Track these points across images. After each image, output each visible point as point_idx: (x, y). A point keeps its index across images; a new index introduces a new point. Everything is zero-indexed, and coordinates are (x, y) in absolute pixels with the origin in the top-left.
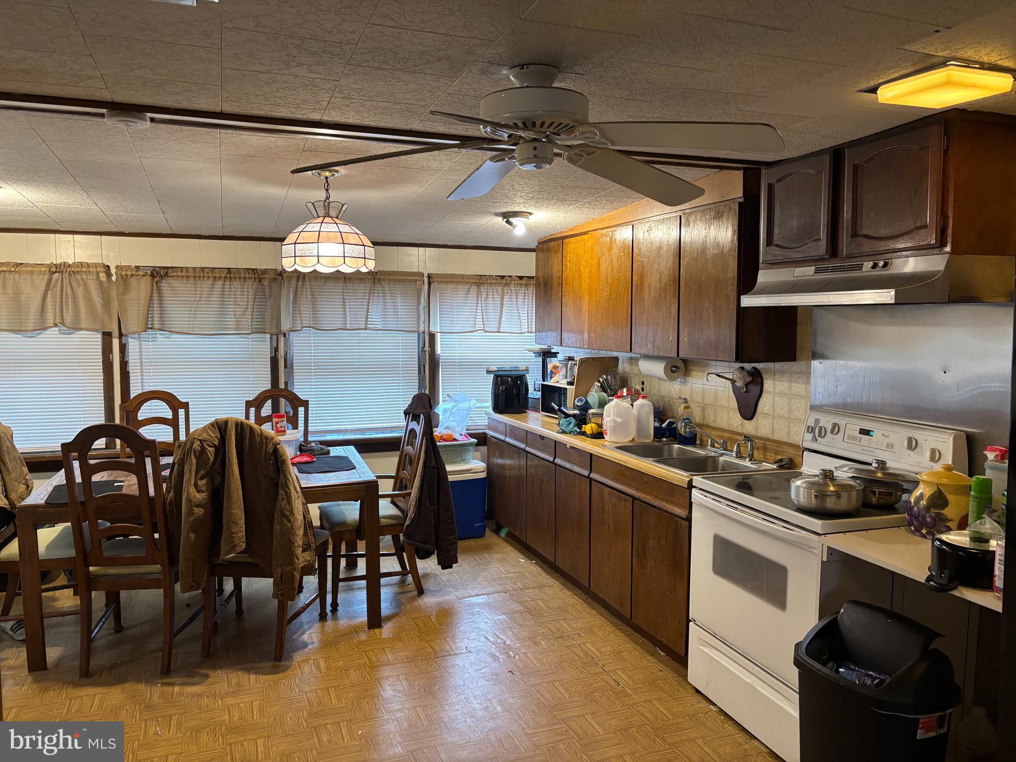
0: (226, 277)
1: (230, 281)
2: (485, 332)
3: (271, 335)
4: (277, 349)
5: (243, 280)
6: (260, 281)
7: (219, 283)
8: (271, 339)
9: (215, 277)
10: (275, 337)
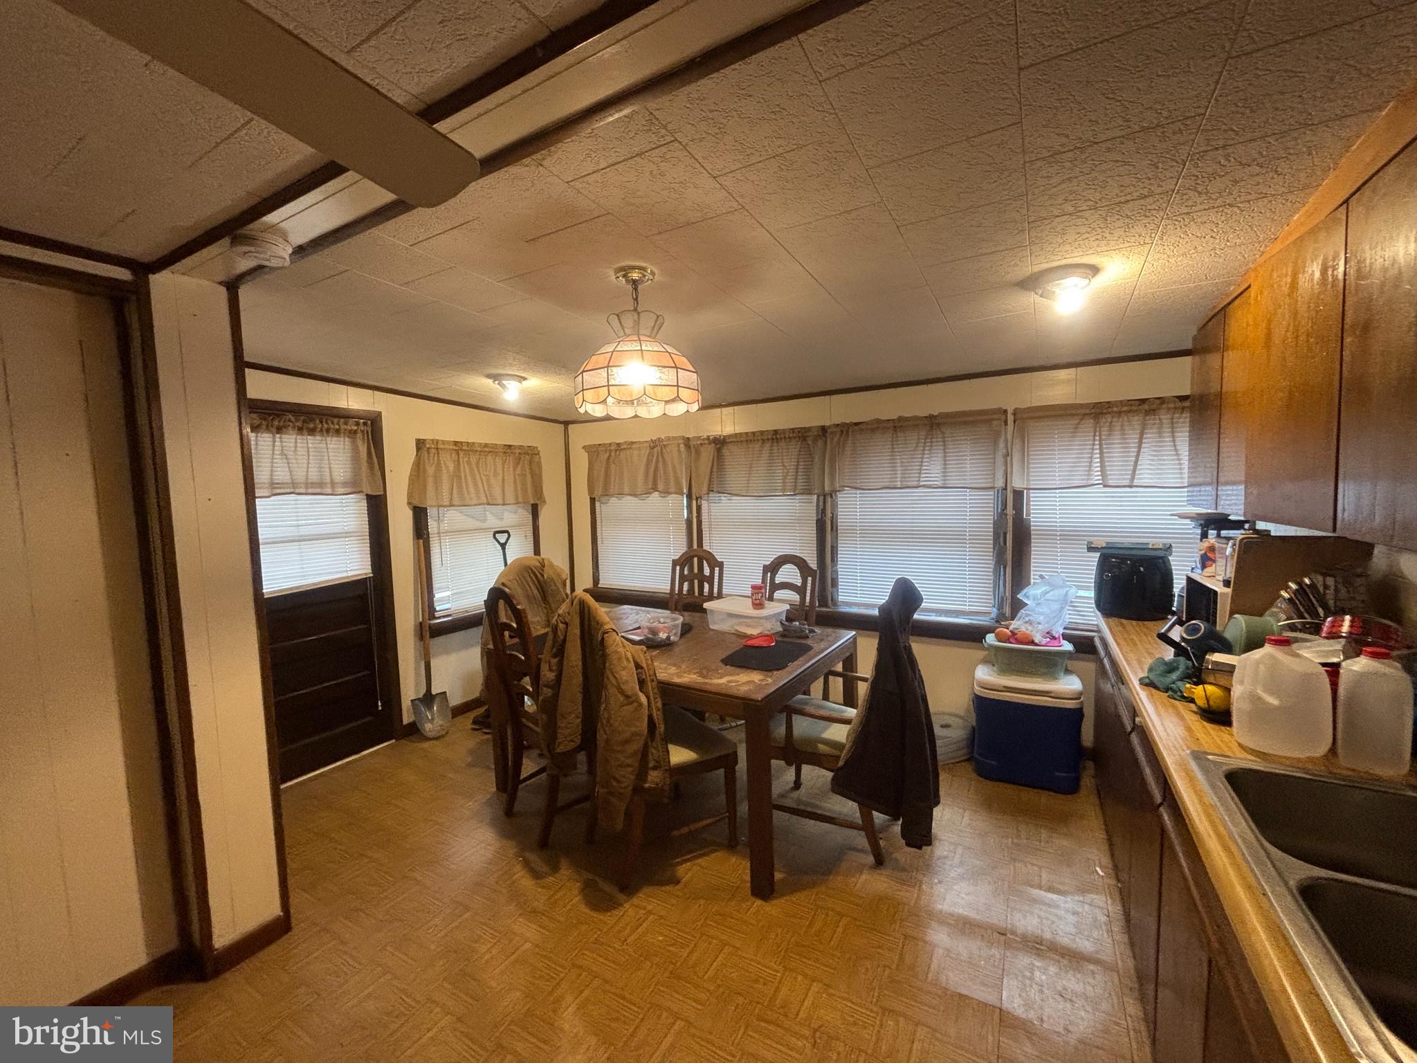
0: (773, 439)
1: (777, 442)
2: (1105, 486)
3: (818, 496)
4: (824, 511)
5: (788, 440)
6: (805, 440)
7: (768, 445)
8: (818, 500)
9: (763, 440)
10: (821, 498)
